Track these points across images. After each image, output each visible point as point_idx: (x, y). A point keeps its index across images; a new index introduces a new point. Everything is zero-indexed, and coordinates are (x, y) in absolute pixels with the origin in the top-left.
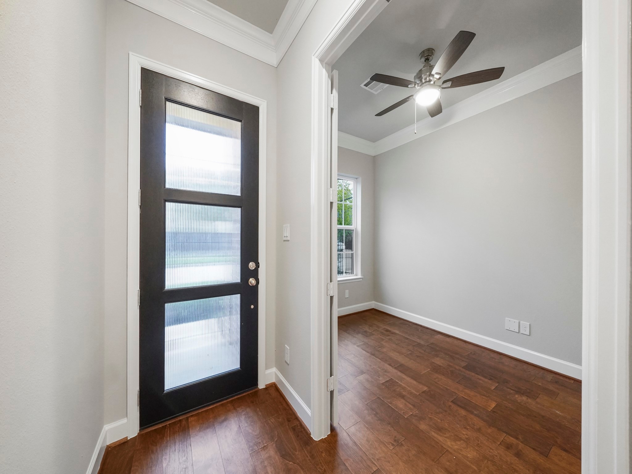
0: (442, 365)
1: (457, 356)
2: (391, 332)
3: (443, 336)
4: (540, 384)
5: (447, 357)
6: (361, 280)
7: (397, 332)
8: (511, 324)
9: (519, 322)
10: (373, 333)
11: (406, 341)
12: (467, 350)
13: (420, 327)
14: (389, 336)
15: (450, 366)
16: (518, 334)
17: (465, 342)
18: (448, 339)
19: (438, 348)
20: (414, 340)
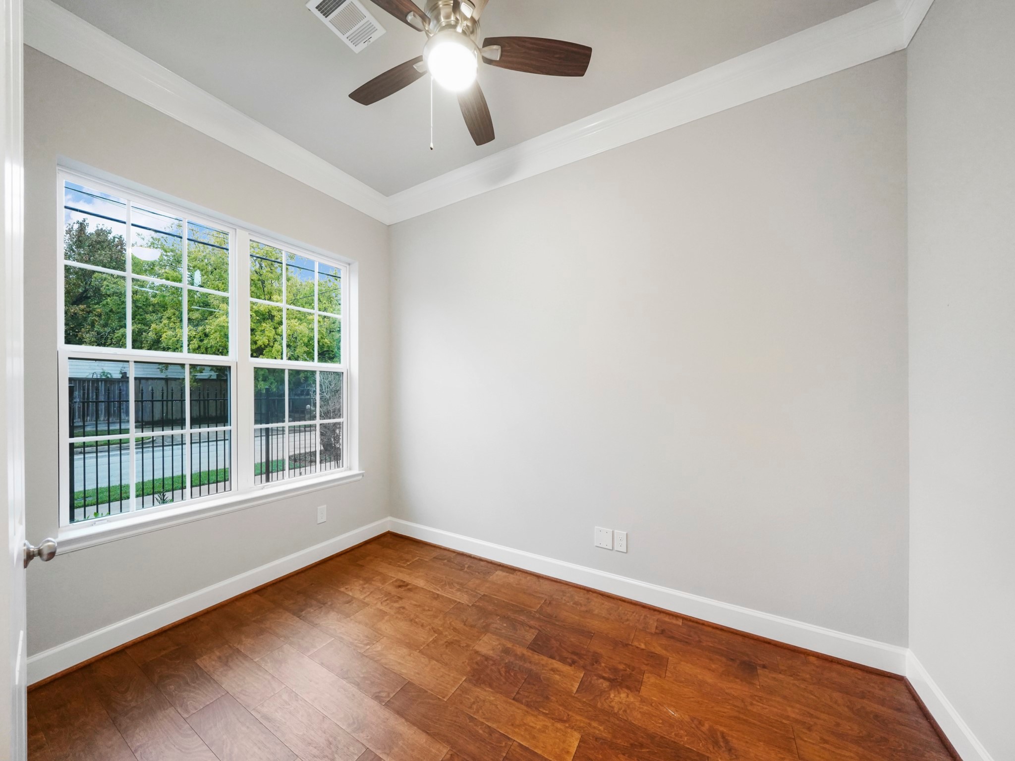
0: (491, 653)
1: (522, 618)
2: (409, 587)
3: (504, 571)
4: (643, 646)
5: (505, 625)
6: (360, 477)
7: (421, 583)
8: (602, 536)
9: (613, 531)
10: (367, 600)
11: (435, 603)
12: (540, 595)
13: (467, 559)
14: (400, 598)
15: (506, 651)
16: (611, 551)
17: (539, 577)
18: (512, 579)
19: (490, 608)
20: (449, 596)
